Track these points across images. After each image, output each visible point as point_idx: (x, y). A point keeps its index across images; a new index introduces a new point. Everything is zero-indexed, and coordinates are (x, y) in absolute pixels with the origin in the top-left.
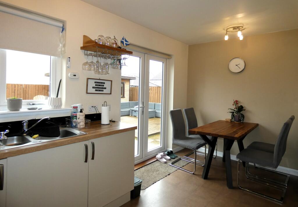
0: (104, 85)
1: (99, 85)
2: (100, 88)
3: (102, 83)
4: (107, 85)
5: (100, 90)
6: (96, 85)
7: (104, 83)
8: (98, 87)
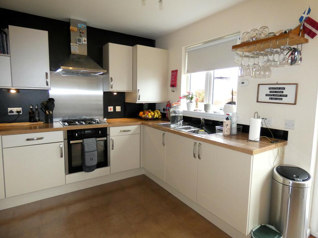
0: (283, 91)
1: (276, 92)
2: (276, 95)
3: (280, 88)
4: (289, 91)
5: (276, 99)
6: (270, 92)
7: (284, 88)
8: (274, 95)
